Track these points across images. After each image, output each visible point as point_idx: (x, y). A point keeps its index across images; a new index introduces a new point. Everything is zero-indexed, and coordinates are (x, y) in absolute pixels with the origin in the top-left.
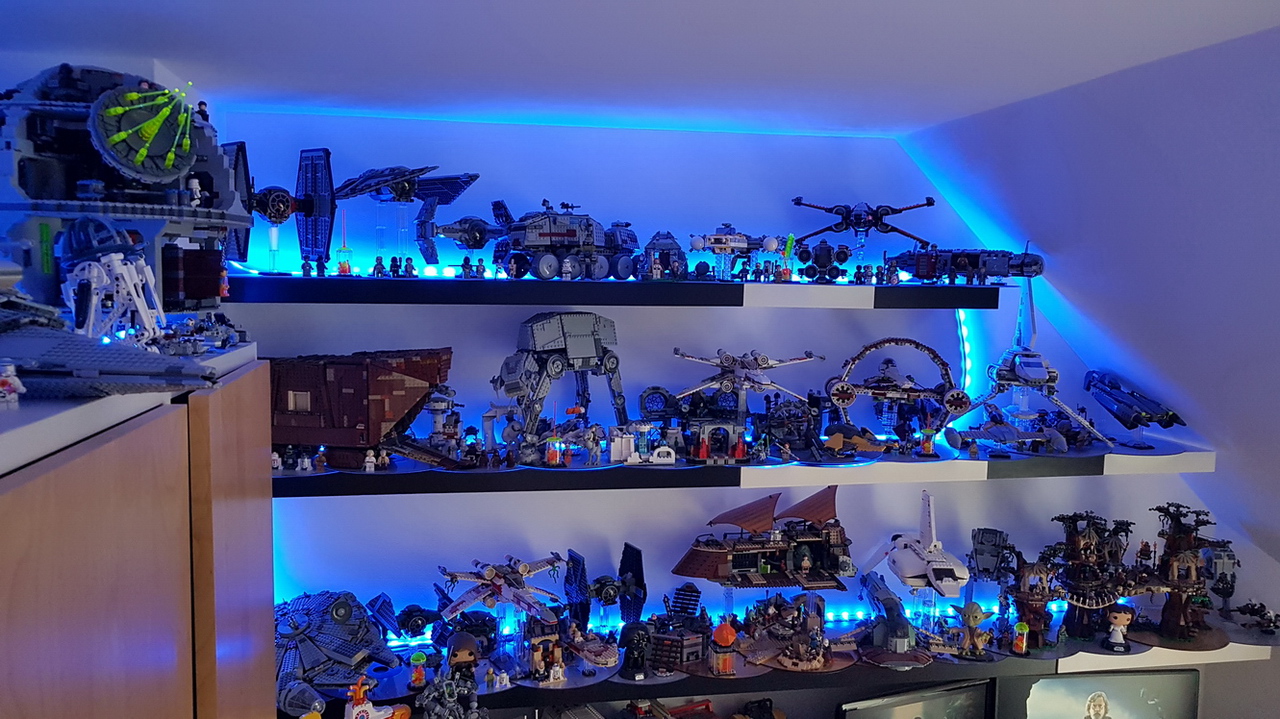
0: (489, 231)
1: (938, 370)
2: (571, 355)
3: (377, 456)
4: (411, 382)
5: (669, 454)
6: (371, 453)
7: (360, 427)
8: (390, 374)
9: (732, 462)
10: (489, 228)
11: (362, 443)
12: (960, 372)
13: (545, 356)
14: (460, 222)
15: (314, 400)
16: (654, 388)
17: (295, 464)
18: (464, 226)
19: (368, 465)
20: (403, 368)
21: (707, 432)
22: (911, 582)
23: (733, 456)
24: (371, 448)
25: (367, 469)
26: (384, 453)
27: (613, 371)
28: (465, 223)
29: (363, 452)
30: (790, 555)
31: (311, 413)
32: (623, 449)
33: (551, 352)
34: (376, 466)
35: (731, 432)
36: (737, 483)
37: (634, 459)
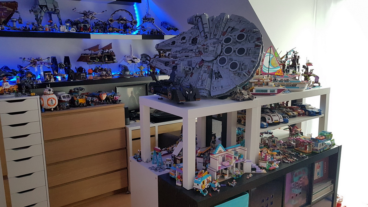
1: (131, 17)
2: (48, 7)
4: (8, 9)
5: (74, 30)
8: (3, 6)
9: (88, 32)
12: (136, 18)
13: (42, 7)
16: (68, 19)
21: (82, 25)
22: (129, 62)
23: (88, 31)
27: (59, 13)
30: (103, 58)
32: (63, 29)
33: (43, 6)
35: (87, 26)
36: (90, 38)
37: (66, 31)
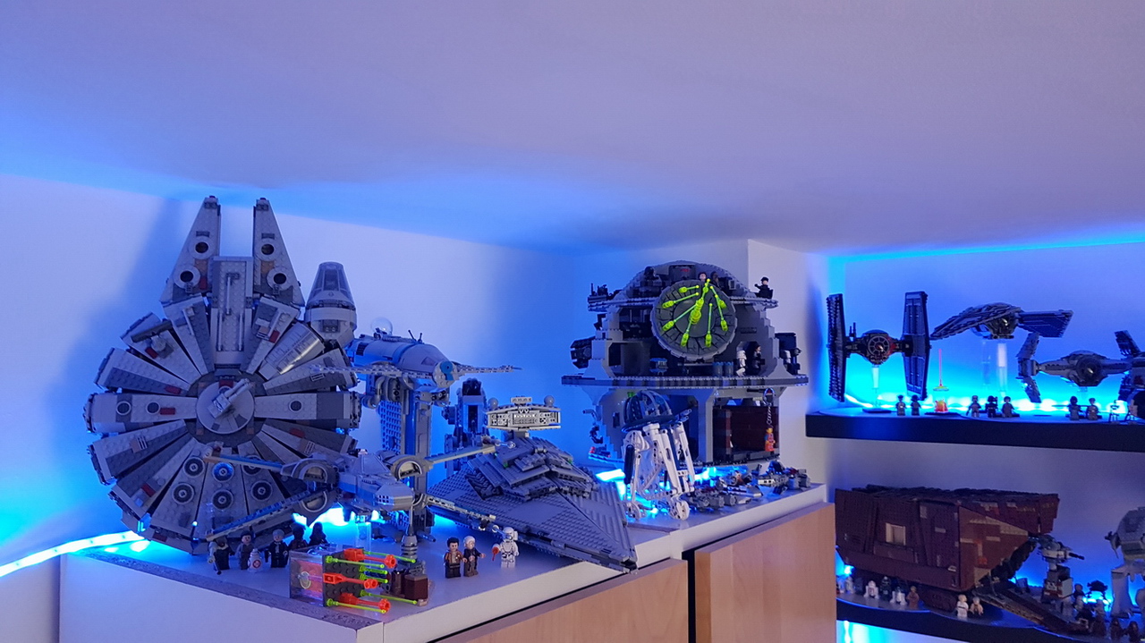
0: (1105, 367)
3: (970, 602)
4: (1007, 529)
6: (963, 598)
7: (952, 569)
8: (984, 518)
10: (1106, 362)
11: (954, 587)
14: (1068, 357)
15: (910, 535)
17: (889, 597)
18: (1072, 362)
19: (959, 610)
20: (998, 513)
24: (964, 593)
25: (959, 615)
26: (977, 601)
28: (1074, 359)
29: (956, 596)
31: (906, 547)
34: (969, 613)
